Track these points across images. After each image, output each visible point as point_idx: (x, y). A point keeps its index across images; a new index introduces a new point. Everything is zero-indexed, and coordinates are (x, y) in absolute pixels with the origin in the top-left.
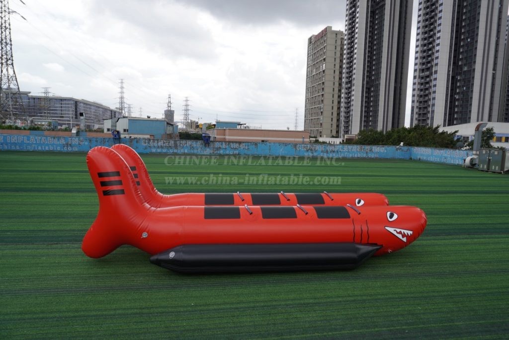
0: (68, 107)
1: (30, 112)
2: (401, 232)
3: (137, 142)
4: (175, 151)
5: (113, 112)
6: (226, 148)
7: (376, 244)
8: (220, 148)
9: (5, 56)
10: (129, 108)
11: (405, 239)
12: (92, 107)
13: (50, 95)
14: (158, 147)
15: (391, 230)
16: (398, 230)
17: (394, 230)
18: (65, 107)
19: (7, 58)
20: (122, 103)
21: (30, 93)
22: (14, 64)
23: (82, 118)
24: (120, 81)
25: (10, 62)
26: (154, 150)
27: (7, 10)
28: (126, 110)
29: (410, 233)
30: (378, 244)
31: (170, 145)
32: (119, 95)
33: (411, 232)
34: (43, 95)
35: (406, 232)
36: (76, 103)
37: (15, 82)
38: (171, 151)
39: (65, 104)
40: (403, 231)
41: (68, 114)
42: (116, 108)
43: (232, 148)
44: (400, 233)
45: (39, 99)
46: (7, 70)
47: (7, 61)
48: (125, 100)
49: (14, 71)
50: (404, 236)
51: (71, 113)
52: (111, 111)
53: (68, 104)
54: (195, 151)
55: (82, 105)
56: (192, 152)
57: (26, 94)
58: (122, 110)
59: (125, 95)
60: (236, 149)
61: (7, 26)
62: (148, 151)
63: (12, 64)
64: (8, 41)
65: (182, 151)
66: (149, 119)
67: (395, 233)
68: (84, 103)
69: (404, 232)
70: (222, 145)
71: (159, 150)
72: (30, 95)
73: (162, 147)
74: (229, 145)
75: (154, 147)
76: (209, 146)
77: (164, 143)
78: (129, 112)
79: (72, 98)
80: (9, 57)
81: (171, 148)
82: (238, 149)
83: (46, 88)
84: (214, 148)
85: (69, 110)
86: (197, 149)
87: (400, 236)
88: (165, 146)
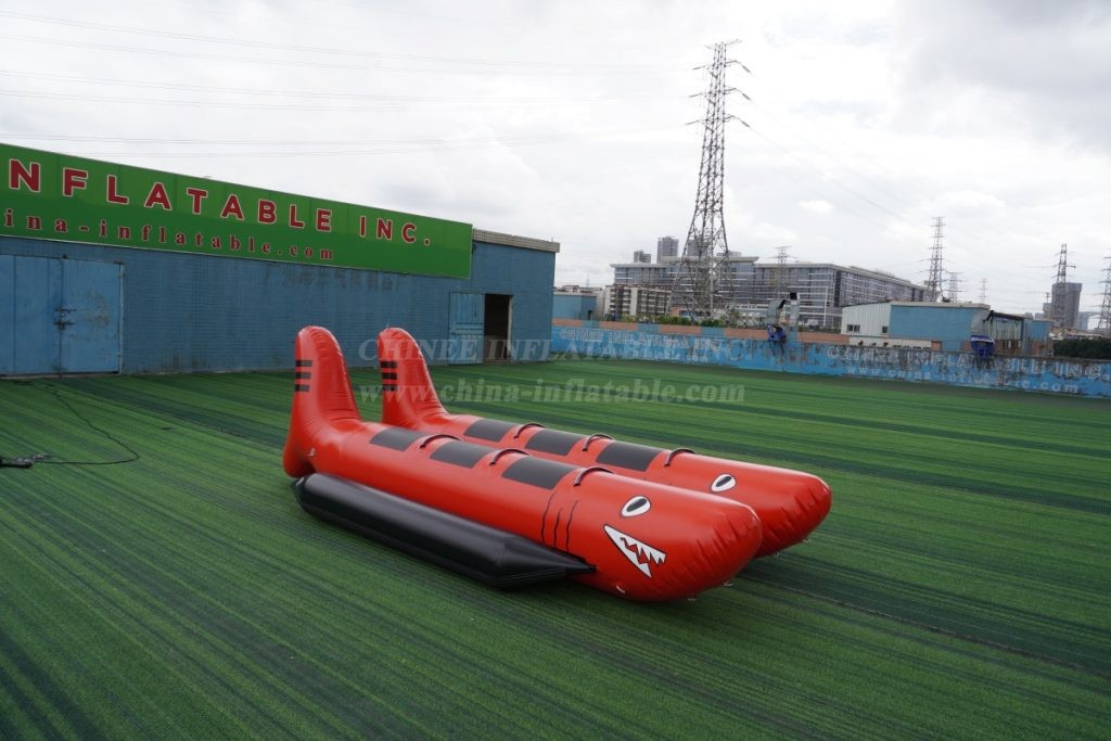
0: (823, 283)
1: (754, 295)
2: (635, 546)
3: (818, 350)
4: (901, 374)
5: (917, 292)
6: (1039, 375)
7: (582, 560)
8: (1021, 373)
9: (711, 198)
10: (953, 281)
11: (644, 568)
12: (872, 282)
13: (790, 261)
14: (862, 364)
15: (615, 535)
16: (631, 541)
17: (622, 539)
18: (817, 283)
19: (713, 200)
20: (936, 270)
21: (757, 258)
22: (724, 210)
23: (794, 303)
24: (935, 222)
25: (717, 207)
26: (852, 370)
27: (721, 117)
28: (945, 286)
29: (658, 556)
30: (587, 560)
31: (890, 361)
32: (930, 254)
33: (663, 556)
34: (776, 262)
35: (648, 550)
36: (839, 274)
37: (723, 240)
38: (891, 374)
39: (818, 277)
40: (640, 546)
41: (821, 297)
42: (926, 282)
43: (1059, 377)
44: (633, 548)
45: (772, 269)
46: (712, 221)
47: (714, 204)
48: (944, 265)
49: (722, 222)
50: (642, 558)
51: (827, 295)
52: (914, 289)
53: (823, 277)
54: (952, 379)
55: (850, 277)
56: (944, 379)
57: (751, 261)
58: (934, 285)
59: (944, 254)
60: (1071, 378)
61: (719, 143)
62: (839, 370)
63: (721, 210)
64: (718, 170)
65: (918, 375)
66: (946, 304)
67: (622, 545)
68: (856, 275)
69: (642, 550)
70: (1028, 365)
71: (863, 371)
72: (757, 262)
73: (870, 364)
74: (1051, 369)
75: (853, 362)
76: (988, 367)
77: (876, 355)
78: (953, 290)
79: (831, 265)
80: (717, 197)
81: (892, 368)
82: (1077, 379)
83: (783, 248)
84: (1003, 373)
85: (822, 290)
86: (957, 374)
87: (632, 557)
88: (879, 363)
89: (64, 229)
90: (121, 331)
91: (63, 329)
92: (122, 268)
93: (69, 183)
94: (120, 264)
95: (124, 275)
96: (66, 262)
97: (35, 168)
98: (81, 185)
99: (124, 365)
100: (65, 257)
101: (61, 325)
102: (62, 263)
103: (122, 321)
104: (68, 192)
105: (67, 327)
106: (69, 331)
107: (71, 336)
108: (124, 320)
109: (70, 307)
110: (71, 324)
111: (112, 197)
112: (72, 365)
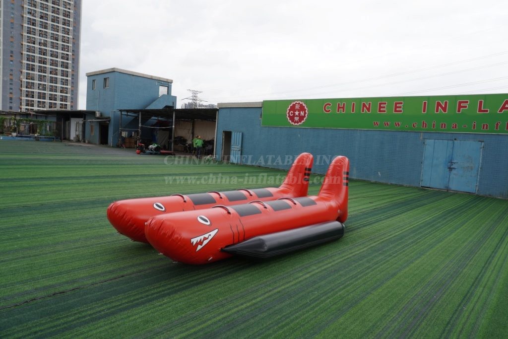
89: (456, 128)
90: (479, 174)
91: (451, 170)
92: (483, 143)
93: (460, 107)
94: (482, 142)
95: (483, 147)
96: (455, 141)
97: (446, 103)
98: (466, 107)
99: (478, 190)
100: (455, 139)
101: (450, 169)
102: (454, 142)
103: (480, 169)
104: (459, 111)
105: (453, 170)
106: (454, 172)
107: (454, 174)
108: (481, 168)
109: (455, 161)
110: (454, 169)
111: (480, 110)
112: (454, 187)
